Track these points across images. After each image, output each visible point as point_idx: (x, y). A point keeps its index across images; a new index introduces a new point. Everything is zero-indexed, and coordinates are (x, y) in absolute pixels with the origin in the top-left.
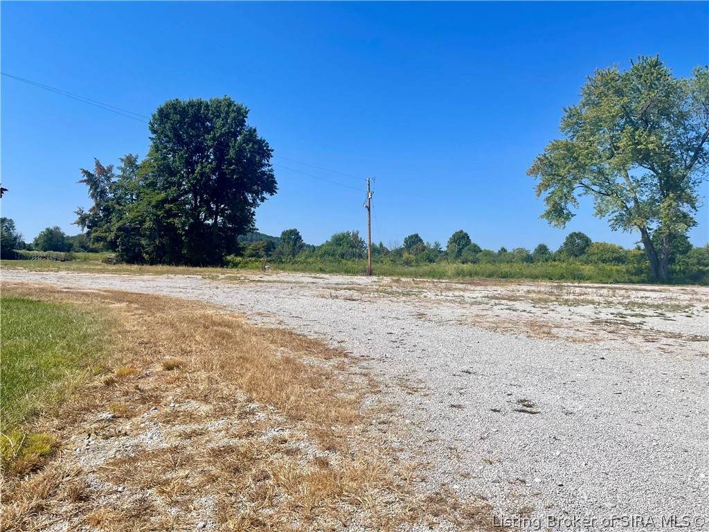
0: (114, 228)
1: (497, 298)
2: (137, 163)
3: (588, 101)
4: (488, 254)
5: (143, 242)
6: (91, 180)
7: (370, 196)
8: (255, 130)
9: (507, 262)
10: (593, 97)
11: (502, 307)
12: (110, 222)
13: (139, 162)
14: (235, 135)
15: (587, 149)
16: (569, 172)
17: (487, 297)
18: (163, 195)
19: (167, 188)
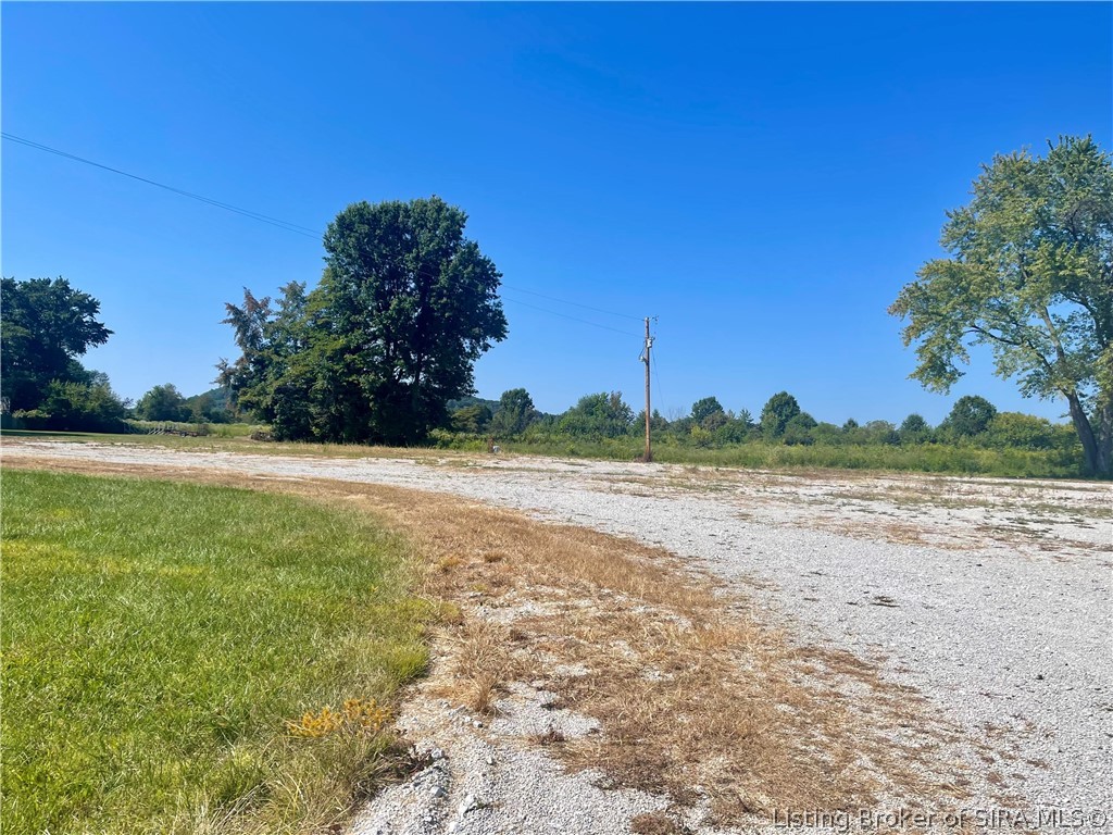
0: (271, 390)
1: (845, 496)
2: (303, 295)
3: (983, 201)
4: (827, 429)
5: (313, 410)
6: (240, 320)
7: (649, 345)
8: (476, 246)
9: (859, 444)
10: (991, 196)
11: (853, 508)
12: (265, 380)
13: (306, 293)
14: (447, 254)
15: (982, 274)
16: (954, 309)
17: (831, 494)
18: (342, 341)
19: (348, 331)
